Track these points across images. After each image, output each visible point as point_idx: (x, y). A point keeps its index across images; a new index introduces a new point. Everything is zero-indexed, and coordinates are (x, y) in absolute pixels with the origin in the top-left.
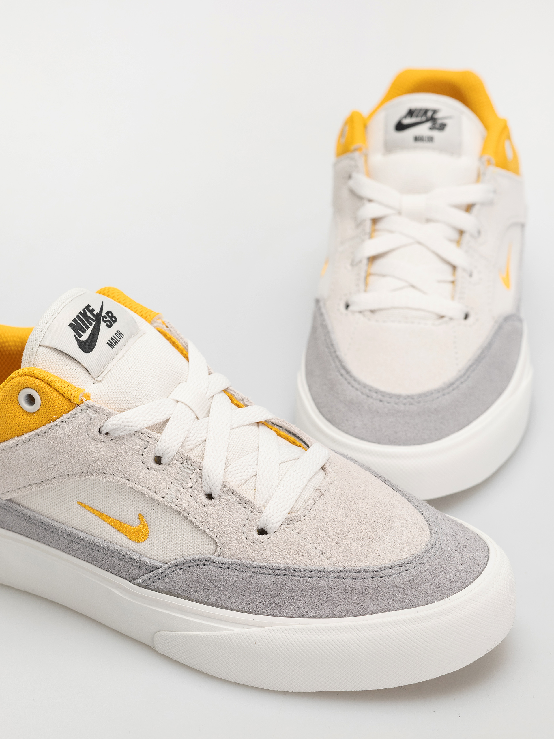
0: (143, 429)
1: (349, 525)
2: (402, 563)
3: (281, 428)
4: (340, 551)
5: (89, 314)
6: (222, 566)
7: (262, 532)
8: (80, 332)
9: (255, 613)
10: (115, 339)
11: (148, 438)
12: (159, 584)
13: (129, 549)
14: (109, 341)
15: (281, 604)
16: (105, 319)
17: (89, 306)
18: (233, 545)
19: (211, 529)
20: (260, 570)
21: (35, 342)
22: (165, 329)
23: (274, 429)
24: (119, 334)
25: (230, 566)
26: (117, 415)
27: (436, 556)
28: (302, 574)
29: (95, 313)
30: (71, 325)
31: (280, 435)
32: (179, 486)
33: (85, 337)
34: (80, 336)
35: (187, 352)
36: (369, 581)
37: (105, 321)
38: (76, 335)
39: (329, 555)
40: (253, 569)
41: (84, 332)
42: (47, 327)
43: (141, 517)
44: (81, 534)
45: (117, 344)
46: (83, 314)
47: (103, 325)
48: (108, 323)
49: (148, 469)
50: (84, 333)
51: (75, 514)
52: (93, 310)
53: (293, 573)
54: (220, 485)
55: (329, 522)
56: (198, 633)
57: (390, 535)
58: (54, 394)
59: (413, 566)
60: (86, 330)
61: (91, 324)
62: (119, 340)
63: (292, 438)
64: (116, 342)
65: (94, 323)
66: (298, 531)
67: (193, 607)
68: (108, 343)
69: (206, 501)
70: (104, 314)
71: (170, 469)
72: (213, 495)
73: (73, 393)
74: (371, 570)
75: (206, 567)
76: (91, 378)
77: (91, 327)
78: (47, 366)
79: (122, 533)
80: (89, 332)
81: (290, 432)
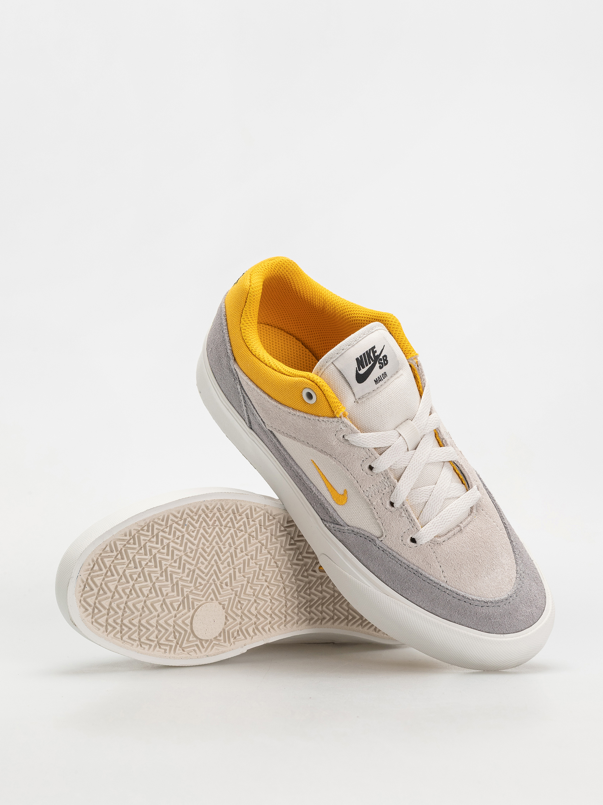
0: (370, 448)
1: (467, 560)
2: (487, 601)
3: (458, 468)
4: (454, 576)
5: (372, 355)
6: (380, 548)
7: (413, 540)
8: (361, 367)
9: (386, 584)
10: (380, 378)
11: (371, 454)
12: (338, 534)
13: (330, 504)
14: (376, 379)
15: (404, 588)
16: (380, 361)
17: (374, 347)
18: (392, 540)
19: (384, 525)
20: (401, 563)
21: (330, 359)
22: (415, 367)
23: (453, 466)
24: (385, 374)
25: (385, 551)
26: (359, 434)
27: (509, 604)
28: (425, 579)
29: (376, 354)
30: (357, 359)
31: (455, 471)
32: (377, 490)
33: (362, 371)
34: (360, 370)
35: (423, 390)
36: (463, 603)
37: (379, 363)
38: (357, 368)
39: (446, 575)
40: (397, 560)
41: (363, 367)
42: (342, 353)
43: (345, 491)
44: (304, 478)
45: (380, 381)
46: (368, 353)
47: (378, 365)
48: (381, 365)
49: (363, 470)
50: (363, 369)
51: (306, 464)
52: (376, 352)
53: (420, 575)
54: (401, 503)
55: (456, 553)
56: (348, 574)
57: (489, 577)
58: (325, 403)
59: (493, 606)
60: (365, 366)
61: (370, 363)
62: (383, 379)
63: (462, 477)
64: (380, 380)
65: (372, 363)
66: (435, 551)
67: (352, 558)
68: (375, 380)
69: (388, 506)
70: (381, 357)
71: (375, 477)
72: (394, 505)
73: (338, 409)
74: (466, 597)
75: (370, 543)
76: (354, 398)
77: (369, 366)
78: (330, 379)
79: (330, 492)
80: (366, 368)
81: (462, 473)
